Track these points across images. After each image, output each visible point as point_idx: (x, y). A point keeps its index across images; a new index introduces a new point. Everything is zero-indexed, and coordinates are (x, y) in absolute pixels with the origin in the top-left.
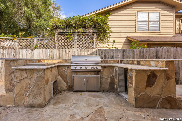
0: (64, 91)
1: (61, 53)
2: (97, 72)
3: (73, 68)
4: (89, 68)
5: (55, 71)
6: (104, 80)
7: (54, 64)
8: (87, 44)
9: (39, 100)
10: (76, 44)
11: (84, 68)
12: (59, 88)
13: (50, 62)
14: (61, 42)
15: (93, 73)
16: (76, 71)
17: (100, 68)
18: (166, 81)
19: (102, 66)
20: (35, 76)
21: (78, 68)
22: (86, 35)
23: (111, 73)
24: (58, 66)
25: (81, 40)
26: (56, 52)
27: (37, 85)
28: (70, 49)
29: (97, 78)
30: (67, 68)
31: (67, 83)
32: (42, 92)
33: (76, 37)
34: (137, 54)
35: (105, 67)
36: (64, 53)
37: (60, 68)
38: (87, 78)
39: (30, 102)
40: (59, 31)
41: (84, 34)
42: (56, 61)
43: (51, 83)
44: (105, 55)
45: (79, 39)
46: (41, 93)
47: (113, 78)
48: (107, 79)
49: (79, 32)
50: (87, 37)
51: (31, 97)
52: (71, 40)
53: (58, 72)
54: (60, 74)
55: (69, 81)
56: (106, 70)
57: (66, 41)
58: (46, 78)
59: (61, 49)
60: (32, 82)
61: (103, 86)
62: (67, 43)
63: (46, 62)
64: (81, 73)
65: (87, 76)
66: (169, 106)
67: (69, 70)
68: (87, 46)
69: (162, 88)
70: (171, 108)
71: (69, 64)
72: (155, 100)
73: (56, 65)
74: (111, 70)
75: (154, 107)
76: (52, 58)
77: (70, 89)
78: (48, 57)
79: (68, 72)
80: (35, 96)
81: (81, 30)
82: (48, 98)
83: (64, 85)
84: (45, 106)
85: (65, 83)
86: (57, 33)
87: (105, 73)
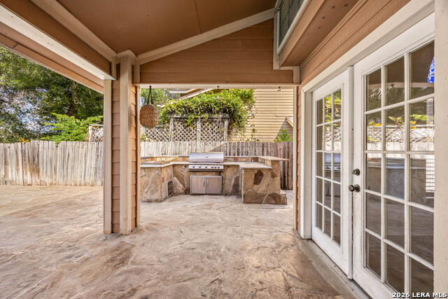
0: (181, 194)
1: (178, 147)
2: (219, 172)
3: (190, 167)
4: (209, 167)
5: (170, 171)
6: (227, 181)
7: (169, 162)
8: (214, 134)
9: (156, 196)
10: (199, 135)
11: (203, 167)
12: (175, 191)
13: (163, 159)
14: (179, 132)
15: (214, 173)
16: (194, 171)
17: (222, 167)
18: (272, 179)
19: (224, 166)
20: (153, 174)
21: (197, 167)
22: (213, 121)
23: (235, 174)
24: (174, 166)
25: (206, 129)
26: (170, 146)
27: (154, 182)
28: (190, 142)
29: (219, 179)
30: (183, 167)
31: (184, 185)
32: (159, 188)
33: (199, 125)
34: (280, 150)
35: (228, 166)
36: (182, 147)
37: (176, 168)
38: (206, 178)
39: (148, 198)
40: (175, 116)
41: (211, 120)
42: (170, 159)
43: (166, 182)
44: (238, 150)
45: (204, 127)
46: (157, 190)
47: (237, 179)
48: (230, 180)
49: (202, 118)
50: (214, 125)
51: (149, 193)
52: (192, 128)
53: (174, 173)
54: (176, 174)
55: (186, 183)
56: (229, 169)
57: (185, 130)
58: (162, 176)
59: (178, 142)
60: (150, 180)
61: (226, 188)
62: (187, 132)
63: (158, 159)
64: (201, 173)
65: (208, 176)
66: (274, 202)
67: (186, 170)
68: (214, 138)
69: (268, 185)
70: (276, 204)
71: (187, 163)
72: (262, 196)
73: (172, 163)
74: (235, 170)
75: (261, 203)
76: (165, 154)
77: (187, 192)
78: (161, 153)
79: (185, 172)
80: (152, 193)
81: (206, 115)
82: (164, 196)
83: (180, 187)
84: (161, 202)
85: (182, 186)
86: (172, 119)
87: (229, 173)
